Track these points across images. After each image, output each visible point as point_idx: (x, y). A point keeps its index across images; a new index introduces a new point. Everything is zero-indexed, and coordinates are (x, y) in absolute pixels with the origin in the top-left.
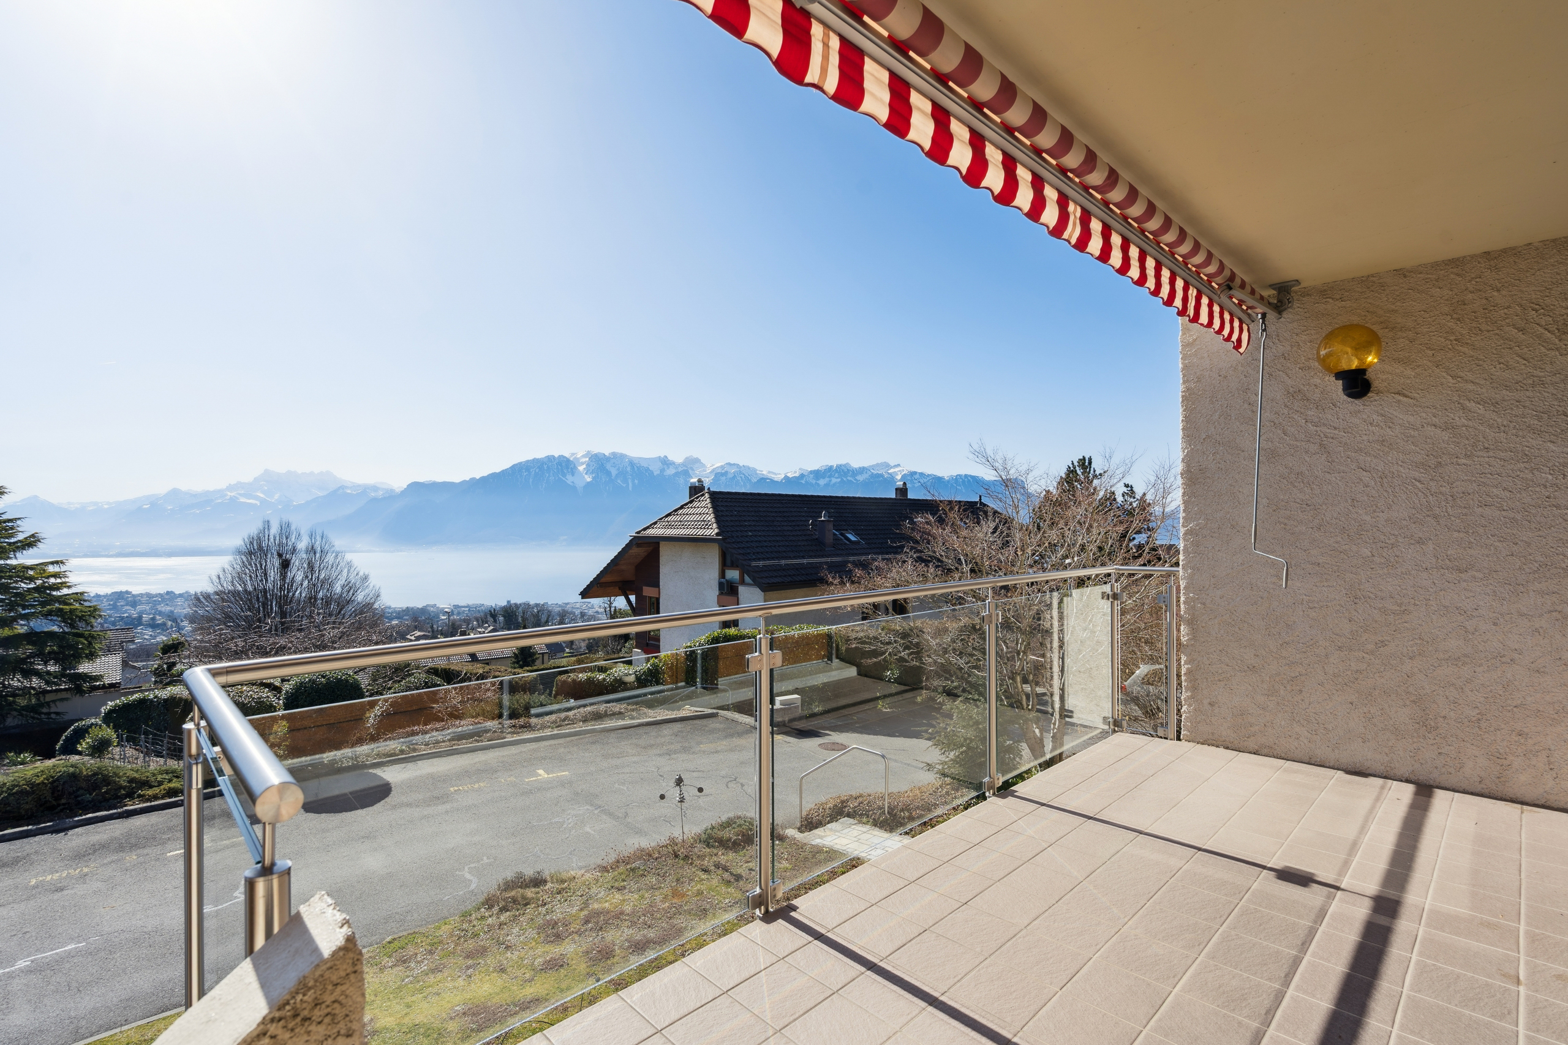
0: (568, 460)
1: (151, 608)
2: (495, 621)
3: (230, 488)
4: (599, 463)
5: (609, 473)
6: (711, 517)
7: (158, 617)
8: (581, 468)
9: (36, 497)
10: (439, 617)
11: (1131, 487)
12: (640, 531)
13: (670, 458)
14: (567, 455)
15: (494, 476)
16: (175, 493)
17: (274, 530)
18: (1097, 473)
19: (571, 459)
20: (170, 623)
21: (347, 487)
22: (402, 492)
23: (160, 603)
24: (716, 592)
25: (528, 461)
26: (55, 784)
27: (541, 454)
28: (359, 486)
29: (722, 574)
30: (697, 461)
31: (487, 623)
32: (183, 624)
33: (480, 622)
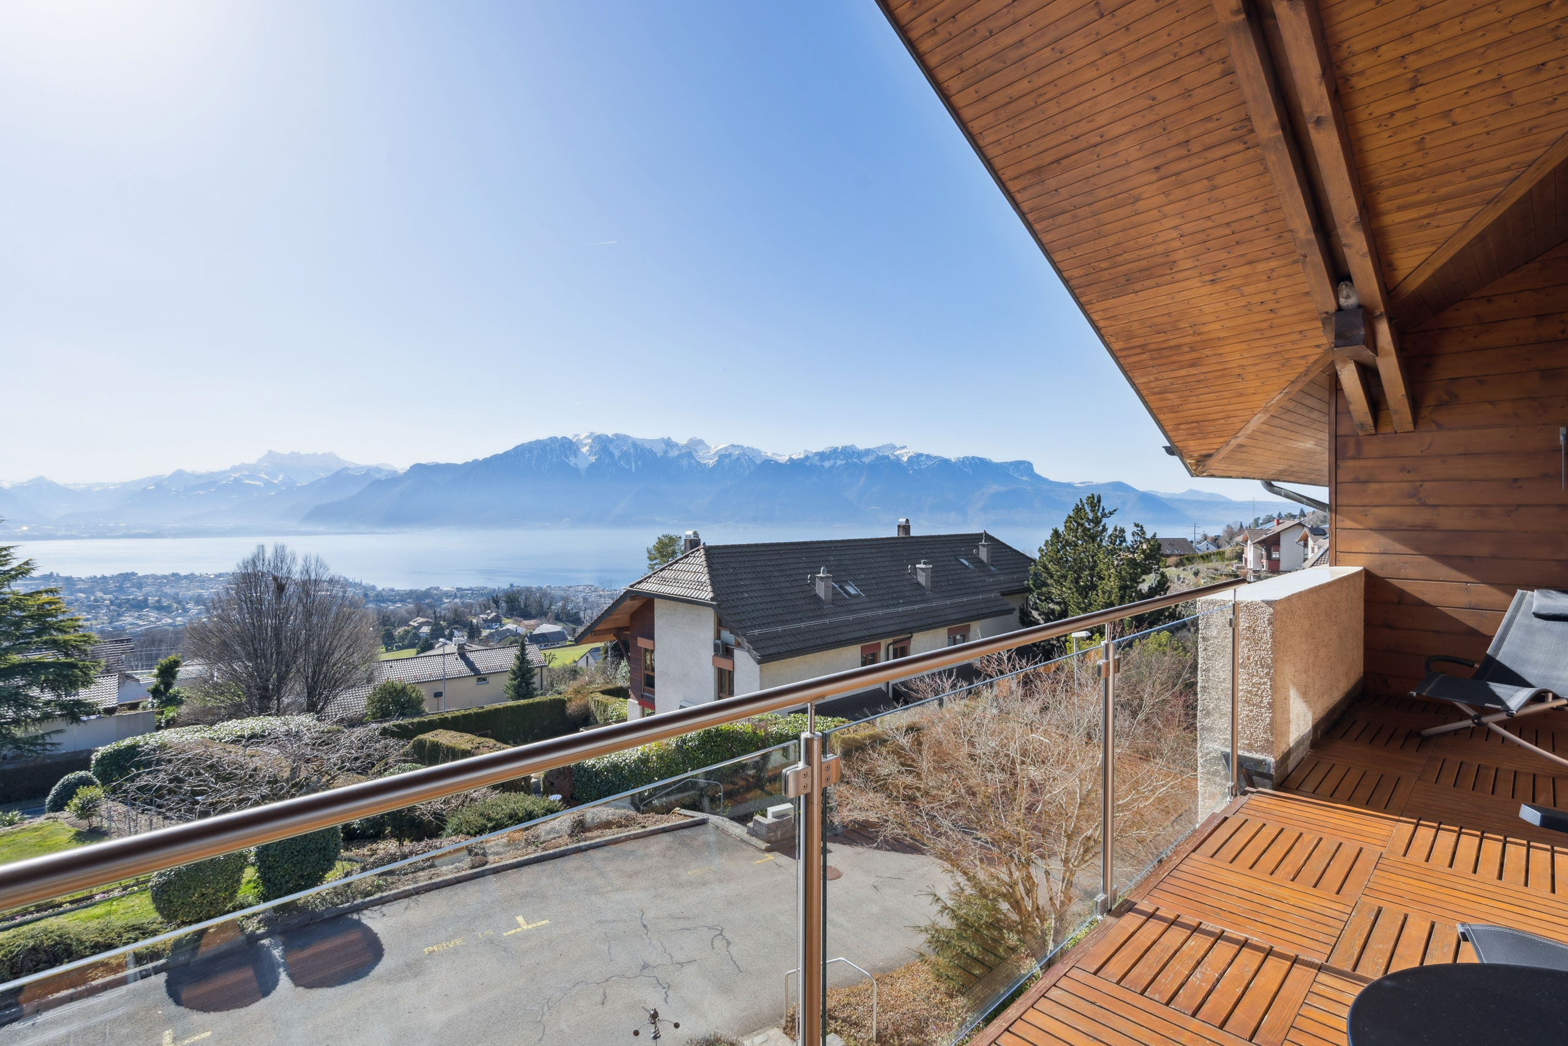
0: (571, 442)
1: (157, 591)
2: (498, 607)
3: (234, 469)
4: (603, 444)
5: (611, 455)
6: (705, 578)
7: (163, 600)
8: (585, 450)
9: (42, 478)
10: (442, 601)
11: (1142, 527)
12: (635, 585)
13: (674, 439)
14: (570, 436)
15: (496, 458)
16: (179, 474)
17: (269, 554)
18: (1106, 511)
19: (574, 440)
20: (175, 605)
21: (350, 469)
22: (405, 473)
23: (165, 585)
24: (711, 652)
25: (530, 443)
26: (14, 961)
27: (543, 435)
28: (362, 467)
29: (718, 636)
30: (701, 442)
31: (489, 609)
32: (188, 606)
33: (483, 607)
